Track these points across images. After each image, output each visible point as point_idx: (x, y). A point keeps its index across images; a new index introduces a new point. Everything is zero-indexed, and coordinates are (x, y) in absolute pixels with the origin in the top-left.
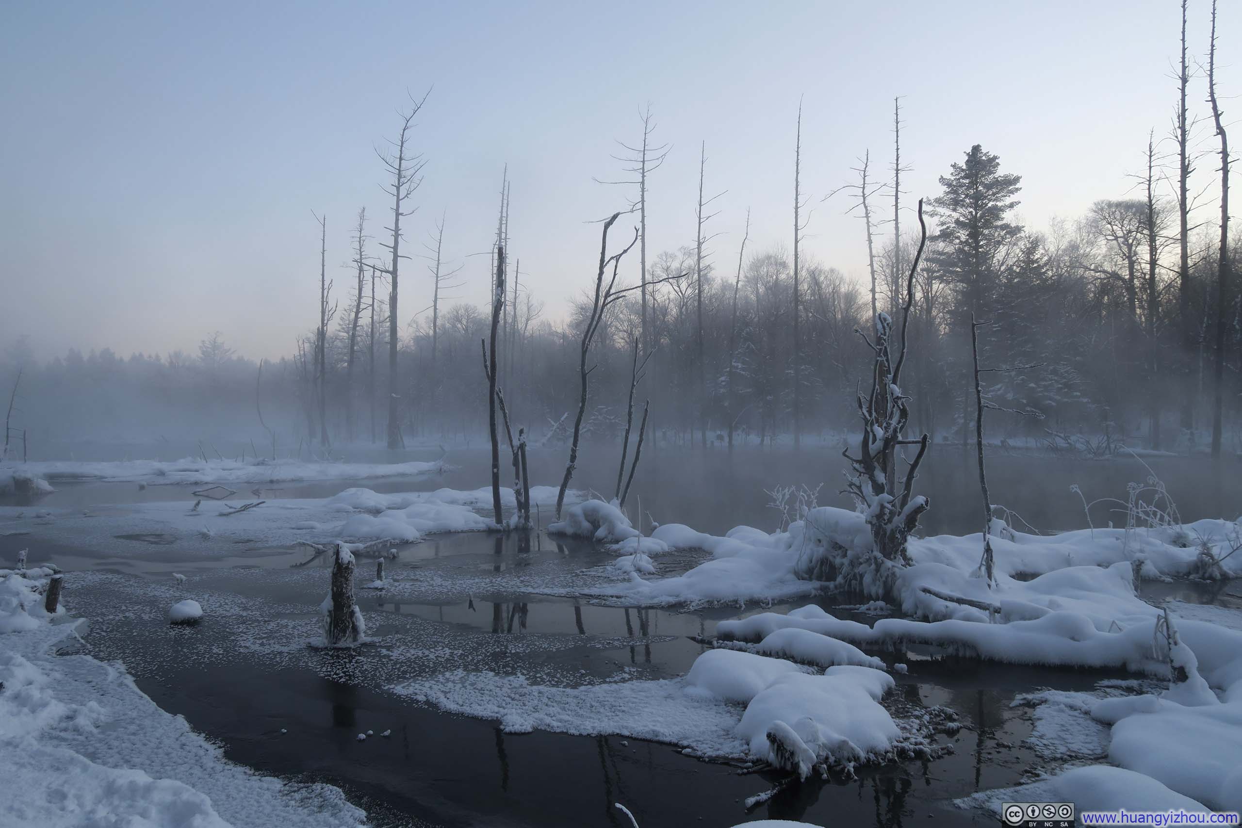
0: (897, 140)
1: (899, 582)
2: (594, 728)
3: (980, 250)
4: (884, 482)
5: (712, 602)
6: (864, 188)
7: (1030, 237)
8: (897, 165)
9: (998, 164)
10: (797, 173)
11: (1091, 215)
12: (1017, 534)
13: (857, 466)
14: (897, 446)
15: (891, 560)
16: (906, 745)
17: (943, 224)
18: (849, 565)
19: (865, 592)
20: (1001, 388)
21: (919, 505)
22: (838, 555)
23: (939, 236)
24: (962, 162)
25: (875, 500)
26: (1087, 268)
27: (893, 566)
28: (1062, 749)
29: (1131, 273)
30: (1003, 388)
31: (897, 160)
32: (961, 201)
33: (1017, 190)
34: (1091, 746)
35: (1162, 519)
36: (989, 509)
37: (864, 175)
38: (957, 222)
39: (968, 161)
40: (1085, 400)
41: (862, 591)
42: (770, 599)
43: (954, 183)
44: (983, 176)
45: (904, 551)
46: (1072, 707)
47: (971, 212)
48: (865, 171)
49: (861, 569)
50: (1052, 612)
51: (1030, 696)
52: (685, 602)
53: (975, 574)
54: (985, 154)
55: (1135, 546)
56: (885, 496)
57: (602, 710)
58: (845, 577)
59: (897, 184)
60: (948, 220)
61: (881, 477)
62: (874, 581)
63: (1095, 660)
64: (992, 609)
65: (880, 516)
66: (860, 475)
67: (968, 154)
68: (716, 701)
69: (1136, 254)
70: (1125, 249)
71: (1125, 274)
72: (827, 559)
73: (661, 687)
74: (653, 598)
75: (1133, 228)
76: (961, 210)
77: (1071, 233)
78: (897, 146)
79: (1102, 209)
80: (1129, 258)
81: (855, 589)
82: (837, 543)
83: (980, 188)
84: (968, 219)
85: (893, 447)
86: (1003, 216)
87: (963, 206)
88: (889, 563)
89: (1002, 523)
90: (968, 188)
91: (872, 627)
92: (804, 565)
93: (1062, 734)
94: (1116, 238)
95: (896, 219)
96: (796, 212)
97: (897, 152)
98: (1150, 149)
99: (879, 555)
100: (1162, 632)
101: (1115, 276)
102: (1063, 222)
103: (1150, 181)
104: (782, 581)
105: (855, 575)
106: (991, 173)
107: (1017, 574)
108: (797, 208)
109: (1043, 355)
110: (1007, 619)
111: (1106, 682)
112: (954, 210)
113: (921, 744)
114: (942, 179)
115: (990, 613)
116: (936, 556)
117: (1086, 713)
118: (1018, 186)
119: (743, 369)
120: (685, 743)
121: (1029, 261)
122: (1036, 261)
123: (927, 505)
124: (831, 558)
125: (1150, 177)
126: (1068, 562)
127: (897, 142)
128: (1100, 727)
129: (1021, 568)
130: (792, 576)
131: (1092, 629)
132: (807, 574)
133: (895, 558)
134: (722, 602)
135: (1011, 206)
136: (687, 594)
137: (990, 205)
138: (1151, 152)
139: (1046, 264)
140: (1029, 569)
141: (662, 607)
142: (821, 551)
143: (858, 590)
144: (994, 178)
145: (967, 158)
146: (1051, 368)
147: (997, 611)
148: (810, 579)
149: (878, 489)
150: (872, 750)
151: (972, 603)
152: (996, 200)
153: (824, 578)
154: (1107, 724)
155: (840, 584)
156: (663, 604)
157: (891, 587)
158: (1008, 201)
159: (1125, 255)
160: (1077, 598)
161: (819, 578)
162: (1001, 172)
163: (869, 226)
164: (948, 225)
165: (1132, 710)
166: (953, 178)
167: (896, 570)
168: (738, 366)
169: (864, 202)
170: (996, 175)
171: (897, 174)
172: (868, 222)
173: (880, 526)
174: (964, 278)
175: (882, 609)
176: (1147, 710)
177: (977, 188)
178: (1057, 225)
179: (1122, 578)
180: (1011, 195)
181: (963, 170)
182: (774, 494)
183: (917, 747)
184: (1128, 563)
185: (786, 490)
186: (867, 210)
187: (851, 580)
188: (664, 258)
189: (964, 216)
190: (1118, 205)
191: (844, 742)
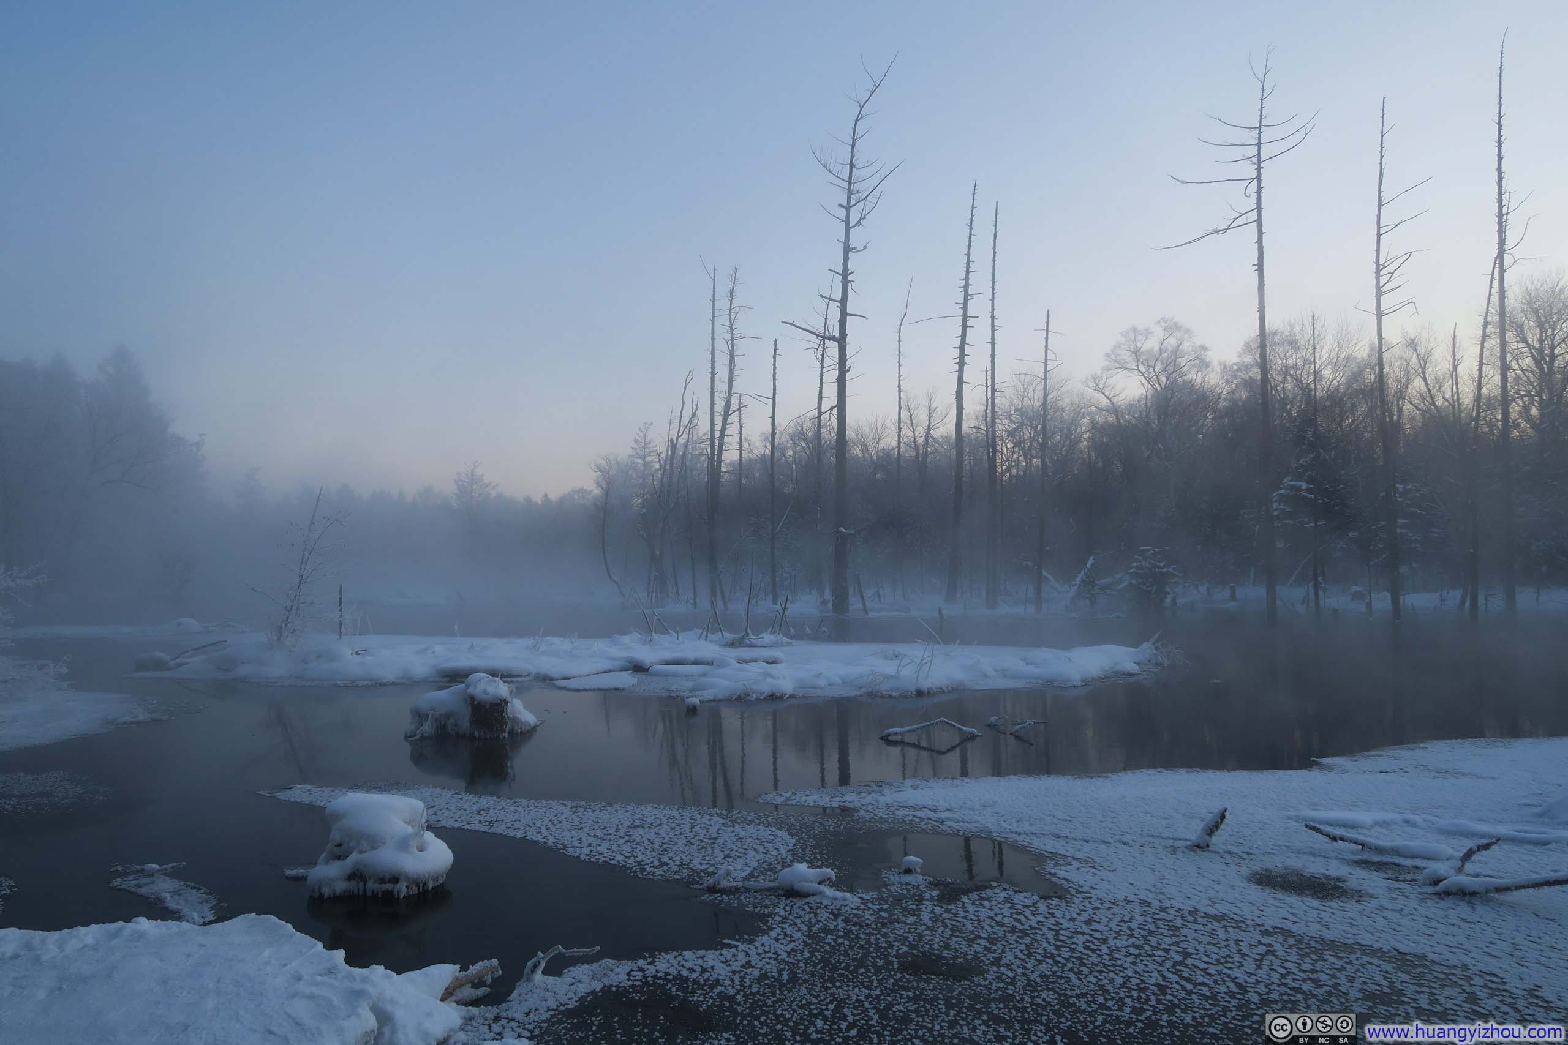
119: (1309, 490)
168: (1301, 486)
188: (1132, 336)
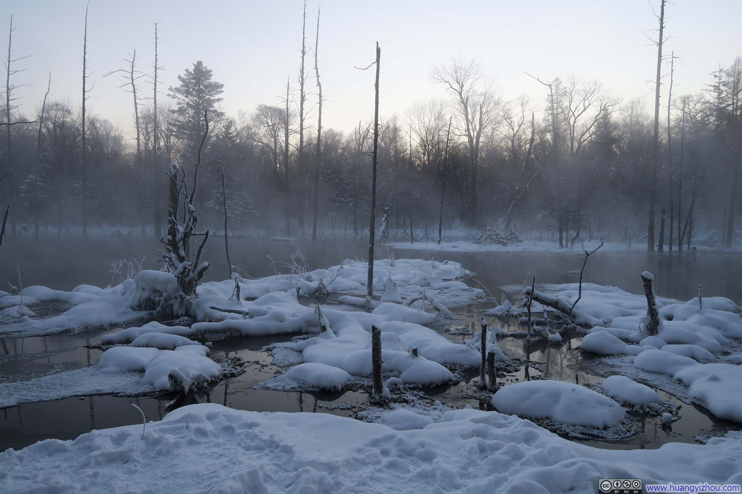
0: (156, 49)
1: (194, 307)
2: (58, 395)
3: (201, 123)
4: (184, 255)
5: (87, 328)
6: (132, 74)
7: (228, 119)
8: (156, 65)
9: (212, 75)
10: (85, 54)
11: (258, 112)
12: (244, 280)
13: (169, 247)
14: (191, 237)
15: (188, 295)
16: (226, 372)
17: (179, 104)
18: (164, 300)
19: (175, 314)
20: (212, 203)
21: (205, 266)
22: (156, 296)
23: (177, 111)
24: (191, 69)
25: (180, 266)
26: (255, 140)
27: (190, 299)
28: (287, 363)
29: (275, 146)
30: (213, 203)
31: (156, 62)
32: (191, 92)
33: (222, 92)
34: (297, 360)
35: (301, 269)
36: (230, 268)
37: (133, 65)
38: (188, 104)
39: (194, 69)
40: (255, 211)
41: (172, 313)
42: (122, 322)
43: (187, 81)
44: (203, 80)
45: (195, 290)
46: (286, 348)
47: (196, 100)
48: (133, 63)
49: (172, 302)
50: (271, 311)
51: (268, 347)
52: (69, 329)
53: (231, 299)
54: (204, 68)
55: (294, 282)
56: (186, 263)
57: (56, 387)
58: (161, 307)
59: (156, 76)
60: (183, 102)
61: (182, 253)
62: (180, 307)
63: (290, 330)
64: (244, 313)
65: (182, 273)
66: (170, 252)
67: (195, 65)
68: (123, 372)
69: (278, 136)
70: (273, 132)
71: (272, 145)
72: (150, 299)
73: (85, 371)
74: (46, 329)
75: (277, 122)
76: (190, 98)
77: (249, 121)
78: (156, 53)
79: (262, 109)
80: (275, 137)
81: (168, 313)
82: (155, 290)
83: (202, 87)
84: (194, 104)
85: (189, 237)
86: (214, 105)
87: (191, 95)
88: (188, 297)
89: (237, 274)
90: (195, 85)
91: (190, 328)
92: (135, 303)
93: (285, 358)
94: (269, 126)
95: (155, 98)
96: (84, 80)
97: (156, 57)
98: (288, 84)
99: (183, 294)
100: (317, 313)
101: (268, 146)
102: (244, 114)
103: (287, 101)
104: (125, 313)
105: (168, 305)
106: (207, 79)
107: (246, 298)
108: (84, 77)
109: (234, 186)
110: (252, 317)
111: (295, 337)
112: (187, 97)
113: (232, 370)
114: (179, 77)
115: (244, 316)
116: (209, 292)
117: (292, 349)
118: (222, 89)
119: (40, 181)
120: (118, 391)
121: (227, 133)
122: (231, 133)
123: (209, 266)
124: (152, 298)
125: (288, 99)
126: (268, 291)
127: (156, 51)
128: (298, 353)
129: (248, 295)
130: (130, 310)
131: (288, 317)
132: (139, 307)
133: (190, 294)
134: (94, 327)
135: (218, 100)
136: (69, 325)
137: (206, 97)
138: (288, 87)
139: (236, 136)
140: (252, 296)
141: (55, 334)
142: (146, 294)
143: (170, 313)
144: (209, 82)
145: (194, 67)
146: (238, 193)
147: (247, 314)
148: (140, 310)
149: (181, 259)
150: (212, 376)
151: (235, 312)
152: (210, 95)
153: (148, 309)
154: (300, 351)
155: (159, 311)
156: (55, 332)
157: (189, 309)
158: (217, 97)
159: (273, 135)
160: (278, 305)
161: (145, 309)
162: (213, 79)
163: (135, 98)
164: (183, 105)
165: (309, 344)
166: (186, 78)
167: (192, 300)
168: (36, 179)
169: (132, 83)
170: (211, 81)
171: (156, 70)
172: (135, 96)
173: (182, 279)
174: (190, 137)
175: (187, 321)
176: (315, 343)
177: (200, 86)
178: (241, 115)
179: (293, 296)
180: (219, 94)
181: (192, 74)
182: (113, 265)
183: (231, 372)
184: (295, 289)
185: (120, 261)
186: (134, 88)
187: (166, 308)
189: (192, 101)
190: (270, 108)
191: (201, 374)
